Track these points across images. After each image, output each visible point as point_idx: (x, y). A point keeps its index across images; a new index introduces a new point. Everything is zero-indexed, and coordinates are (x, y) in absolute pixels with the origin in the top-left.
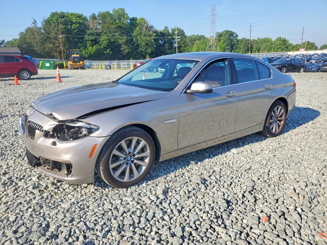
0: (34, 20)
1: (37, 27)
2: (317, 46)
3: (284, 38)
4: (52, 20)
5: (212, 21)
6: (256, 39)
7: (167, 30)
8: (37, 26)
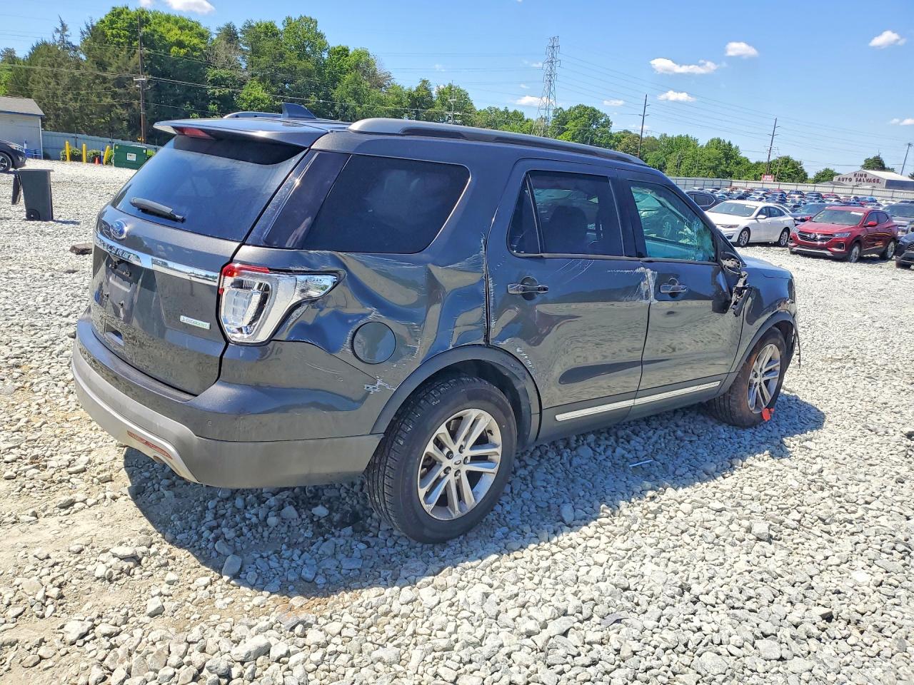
0: (62, 22)
1: (69, 43)
2: (806, 170)
3: (727, 142)
4: (113, 29)
5: (546, 78)
6: (658, 138)
7: (426, 89)
8: (70, 40)
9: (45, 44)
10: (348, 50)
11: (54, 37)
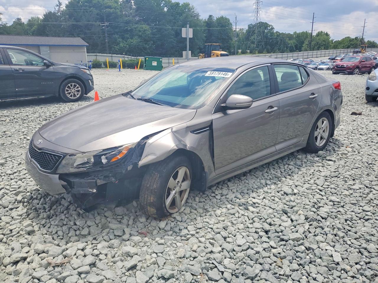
0: (59, 2)
7: (211, 19)
8: (62, 9)
9: (51, 12)
10: (180, 4)
11: (55, 9)
